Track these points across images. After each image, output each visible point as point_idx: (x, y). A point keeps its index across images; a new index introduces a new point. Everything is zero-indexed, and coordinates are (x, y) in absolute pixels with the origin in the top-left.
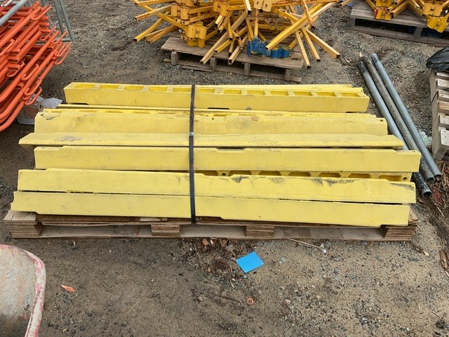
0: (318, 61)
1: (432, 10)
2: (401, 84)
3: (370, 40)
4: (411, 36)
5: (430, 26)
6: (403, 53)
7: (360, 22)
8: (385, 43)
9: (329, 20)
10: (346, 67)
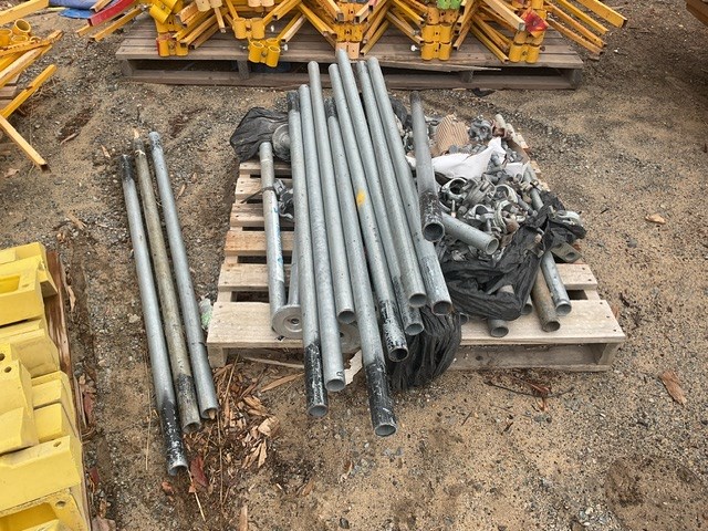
0: (45, 167)
1: (248, 29)
2: (200, 187)
3: (164, 96)
4: (235, 78)
5: (253, 58)
6: (217, 116)
7: (143, 65)
8: (192, 98)
9: (91, 64)
10: (100, 168)
